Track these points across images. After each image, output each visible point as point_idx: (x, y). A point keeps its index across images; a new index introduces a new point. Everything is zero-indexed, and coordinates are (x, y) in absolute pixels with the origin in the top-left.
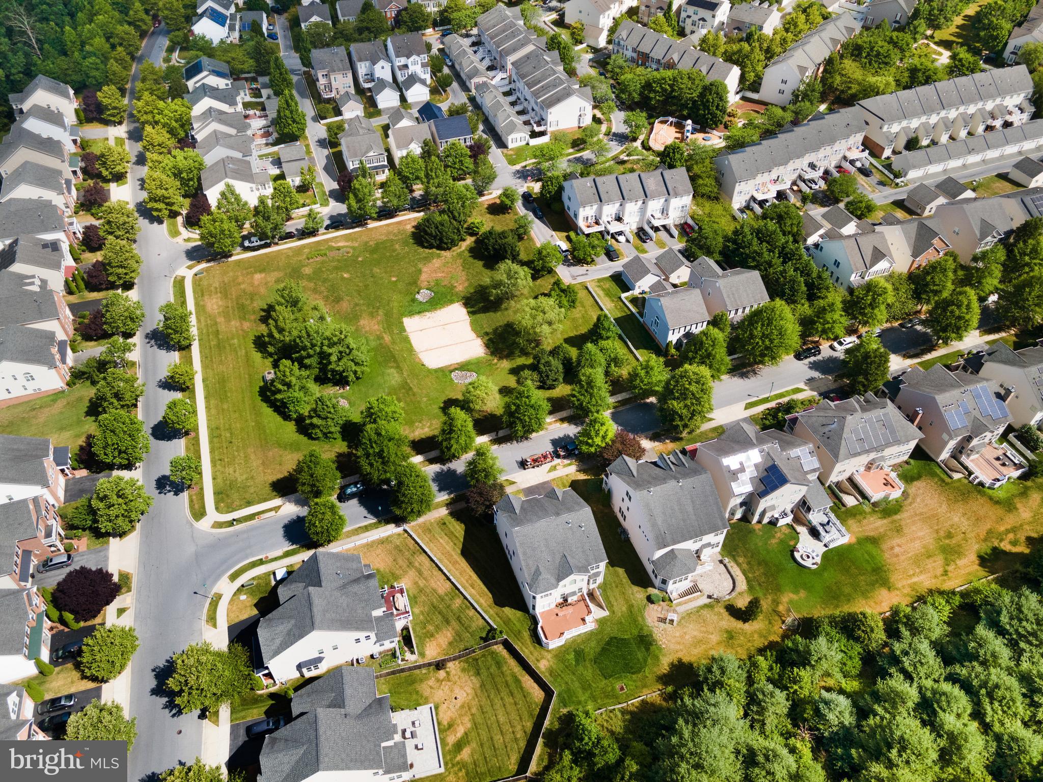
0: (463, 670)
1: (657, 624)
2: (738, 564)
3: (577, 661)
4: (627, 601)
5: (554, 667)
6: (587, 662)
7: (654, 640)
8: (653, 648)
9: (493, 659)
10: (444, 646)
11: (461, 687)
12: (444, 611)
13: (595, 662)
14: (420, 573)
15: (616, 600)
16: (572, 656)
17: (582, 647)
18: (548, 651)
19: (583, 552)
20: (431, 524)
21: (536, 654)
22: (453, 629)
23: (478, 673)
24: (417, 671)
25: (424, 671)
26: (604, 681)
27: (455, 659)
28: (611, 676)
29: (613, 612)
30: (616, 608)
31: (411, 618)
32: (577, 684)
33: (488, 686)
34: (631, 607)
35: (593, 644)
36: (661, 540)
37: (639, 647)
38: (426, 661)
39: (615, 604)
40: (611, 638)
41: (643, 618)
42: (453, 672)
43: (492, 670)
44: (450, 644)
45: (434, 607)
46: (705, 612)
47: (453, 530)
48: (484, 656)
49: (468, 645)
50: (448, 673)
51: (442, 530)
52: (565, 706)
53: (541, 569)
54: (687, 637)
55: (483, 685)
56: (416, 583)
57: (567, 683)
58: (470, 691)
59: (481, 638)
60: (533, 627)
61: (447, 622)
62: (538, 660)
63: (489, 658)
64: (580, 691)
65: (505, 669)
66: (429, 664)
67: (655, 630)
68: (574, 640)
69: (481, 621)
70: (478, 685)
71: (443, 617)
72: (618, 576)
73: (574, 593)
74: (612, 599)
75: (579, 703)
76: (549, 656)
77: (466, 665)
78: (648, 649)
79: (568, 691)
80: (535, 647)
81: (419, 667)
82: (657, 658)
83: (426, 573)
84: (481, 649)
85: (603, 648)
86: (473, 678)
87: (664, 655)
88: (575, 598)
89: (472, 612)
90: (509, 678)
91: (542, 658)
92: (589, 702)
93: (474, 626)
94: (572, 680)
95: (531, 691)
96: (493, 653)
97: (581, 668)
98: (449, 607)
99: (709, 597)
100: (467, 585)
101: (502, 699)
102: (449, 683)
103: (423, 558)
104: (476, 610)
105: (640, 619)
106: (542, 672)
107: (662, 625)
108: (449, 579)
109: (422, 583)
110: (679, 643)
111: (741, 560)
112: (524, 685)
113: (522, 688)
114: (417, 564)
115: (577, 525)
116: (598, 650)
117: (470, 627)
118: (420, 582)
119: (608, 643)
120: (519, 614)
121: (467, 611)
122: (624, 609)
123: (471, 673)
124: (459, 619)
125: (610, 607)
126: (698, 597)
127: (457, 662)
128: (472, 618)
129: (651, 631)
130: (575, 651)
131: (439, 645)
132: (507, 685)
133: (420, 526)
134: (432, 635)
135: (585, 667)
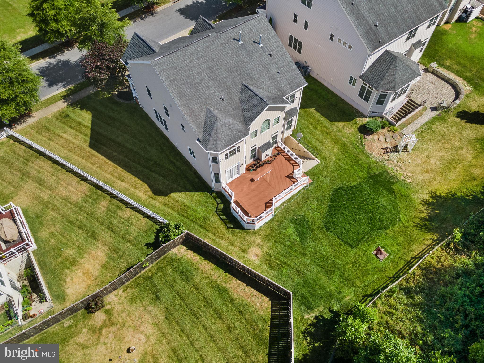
0: (133, 300)
1: (386, 156)
2: (448, 68)
3: (301, 234)
4: (336, 140)
5: (271, 252)
6: (317, 232)
7: (392, 177)
8: (396, 187)
9: (175, 269)
10: (96, 273)
11: (136, 329)
12: (86, 222)
13: (328, 229)
14: (40, 182)
15: (322, 143)
16: (291, 230)
17: (301, 213)
18: (255, 233)
19: (271, 77)
20: (48, 120)
21: (238, 242)
22: (105, 244)
23: (157, 298)
24: (56, 327)
25: (67, 323)
26: (352, 252)
27: (114, 287)
28: (358, 242)
29: (324, 158)
30: (326, 153)
31: (34, 247)
32: (314, 268)
33: (179, 314)
34: (343, 147)
35: (315, 205)
36: (373, 37)
37: (377, 191)
38: (68, 305)
39: (322, 148)
40: (336, 191)
41: (366, 155)
42: (118, 308)
43: (178, 287)
44: (104, 266)
45: (70, 222)
46: (438, 127)
47: (80, 120)
48: (160, 269)
49: (131, 260)
50: (109, 313)
51: (64, 123)
52: (310, 308)
53: (216, 112)
54: (433, 161)
55: (169, 314)
56: (37, 198)
57: (298, 271)
58: (149, 329)
59: (148, 245)
60: (221, 206)
61: (94, 236)
62: (244, 251)
63: (169, 270)
64: (323, 277)
65: (197, 279)
66: (73, 310)
67: (387, 164)
68: (286, 206)
69: (144, 221)
70: (161, 317)
71: (87, 232)
72: (312, 116)
73: (267, 146)
74: (317, 144)
75: (330, 296)
76: (258, 240)
77: (136, 291)
78: (390, 191)
79: (306, 282)
80: (233, 233)
81: (56, 320)
82: (407, 198)
83: (49, 180)
84: (151, 260)
85: (330, 207)
86: (150, 308)
87: (416, 191)
88: (270, 152)
89: (127, 213)
90: (208, 292)
91: (250, 245)
92: (344, 290)
93: (134, 230)
94: (305, 264)
95: (249, 301)
96: (172, 260)
97: (311, 243)
98: (91, 215)
99: (434, 109)
100: (113, 179)
101: (205, 327)
102: (113, 329)
103: (42, 162)
104: (132, 207)
105: (361, 157)
106: (255, 267)
107: (393, 155)
108: (84, 179)
109: (45, 195)
110: (427, 171)
111: (448, 62)
112: (235, 296)
113: (232, 301)
114: (33, 173)
115: (251, 42)
116: (325, 210)
117: (129, 234)
118: (42, 195)
119: (335, 197)
120: (197, 195)
121: (120, 213)
122: (336, 150)
123: (147, 300)
124: (110, 228)
125: (317, 152)
126: (421, 113)
127: (120, 291)
128: (128, 221)
129: (383, 167)
130: (293, 221)
131: (87, 274)
132: (208, 303)
133: (32, 127)
134: (74, 263)
135: (316, 239)
